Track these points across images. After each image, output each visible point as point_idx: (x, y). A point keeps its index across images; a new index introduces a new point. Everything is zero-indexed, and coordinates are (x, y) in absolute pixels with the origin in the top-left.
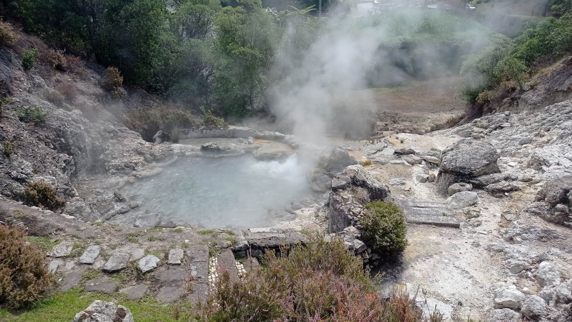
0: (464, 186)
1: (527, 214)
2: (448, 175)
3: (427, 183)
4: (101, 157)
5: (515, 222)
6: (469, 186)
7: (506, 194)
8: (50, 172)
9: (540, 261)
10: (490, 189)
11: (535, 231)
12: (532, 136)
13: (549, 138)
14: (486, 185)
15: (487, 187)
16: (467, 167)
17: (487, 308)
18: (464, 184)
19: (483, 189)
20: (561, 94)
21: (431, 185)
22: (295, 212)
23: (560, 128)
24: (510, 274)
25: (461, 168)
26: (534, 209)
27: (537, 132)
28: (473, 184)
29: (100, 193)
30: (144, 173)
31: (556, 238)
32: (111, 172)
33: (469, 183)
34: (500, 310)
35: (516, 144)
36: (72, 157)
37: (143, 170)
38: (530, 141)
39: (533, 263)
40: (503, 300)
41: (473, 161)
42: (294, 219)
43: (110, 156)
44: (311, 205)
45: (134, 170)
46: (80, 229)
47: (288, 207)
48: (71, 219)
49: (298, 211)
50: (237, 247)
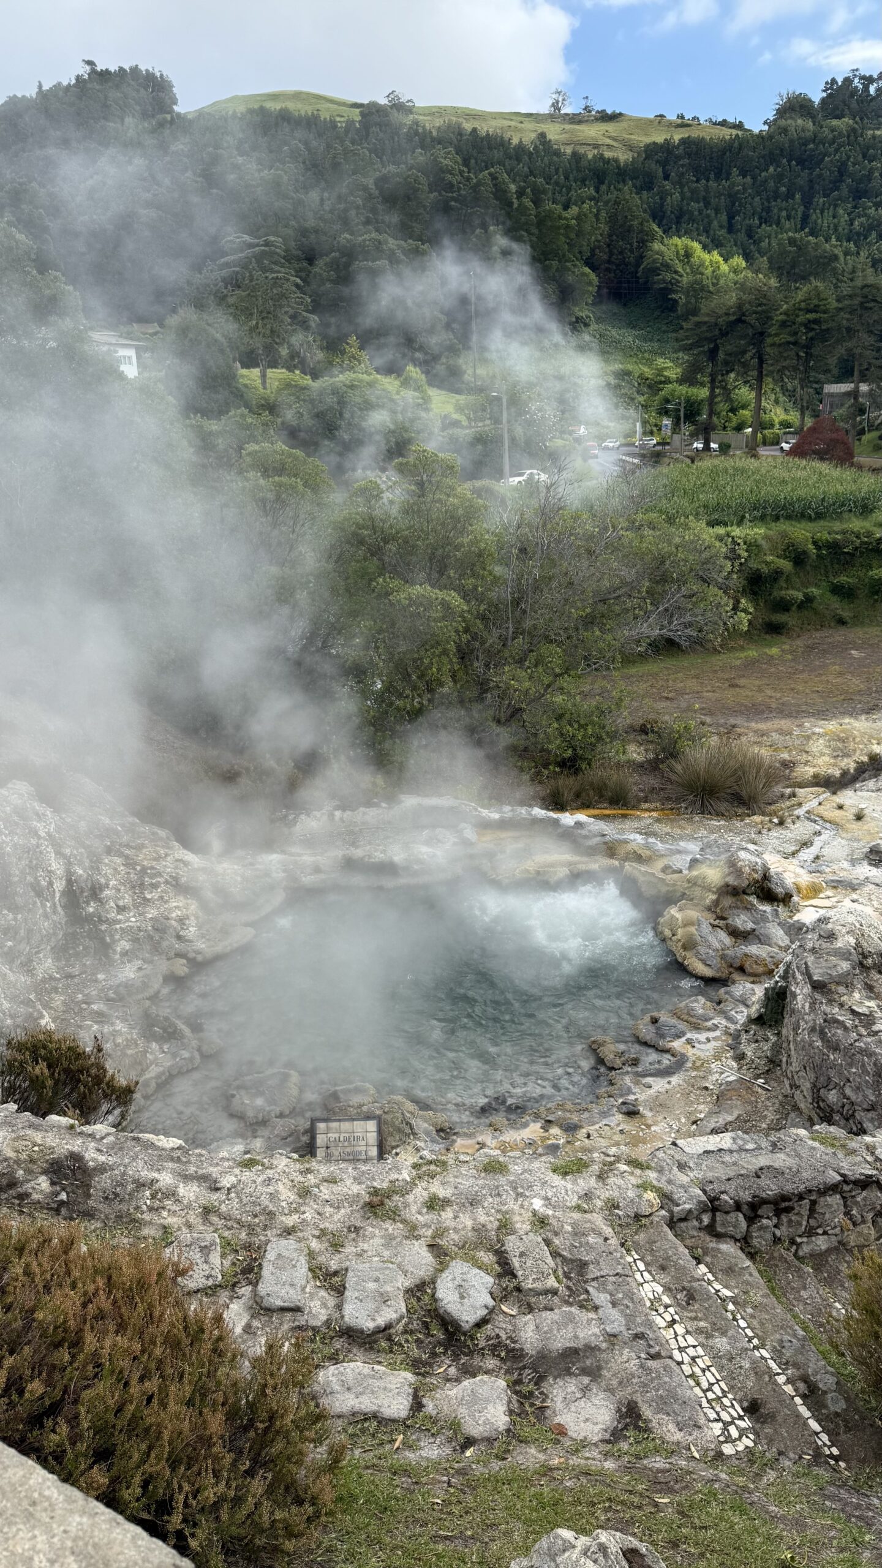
22: (670, 1046)
29: (105, 1016)
32: (118, 949)
42: (676, 1068)
43: (112, 904)
44: (709, 1024)
46: (218, 1185)
47: (646, 1031)
48: (173, 1149)
49: (677, 1045)
50: (676, 1209)
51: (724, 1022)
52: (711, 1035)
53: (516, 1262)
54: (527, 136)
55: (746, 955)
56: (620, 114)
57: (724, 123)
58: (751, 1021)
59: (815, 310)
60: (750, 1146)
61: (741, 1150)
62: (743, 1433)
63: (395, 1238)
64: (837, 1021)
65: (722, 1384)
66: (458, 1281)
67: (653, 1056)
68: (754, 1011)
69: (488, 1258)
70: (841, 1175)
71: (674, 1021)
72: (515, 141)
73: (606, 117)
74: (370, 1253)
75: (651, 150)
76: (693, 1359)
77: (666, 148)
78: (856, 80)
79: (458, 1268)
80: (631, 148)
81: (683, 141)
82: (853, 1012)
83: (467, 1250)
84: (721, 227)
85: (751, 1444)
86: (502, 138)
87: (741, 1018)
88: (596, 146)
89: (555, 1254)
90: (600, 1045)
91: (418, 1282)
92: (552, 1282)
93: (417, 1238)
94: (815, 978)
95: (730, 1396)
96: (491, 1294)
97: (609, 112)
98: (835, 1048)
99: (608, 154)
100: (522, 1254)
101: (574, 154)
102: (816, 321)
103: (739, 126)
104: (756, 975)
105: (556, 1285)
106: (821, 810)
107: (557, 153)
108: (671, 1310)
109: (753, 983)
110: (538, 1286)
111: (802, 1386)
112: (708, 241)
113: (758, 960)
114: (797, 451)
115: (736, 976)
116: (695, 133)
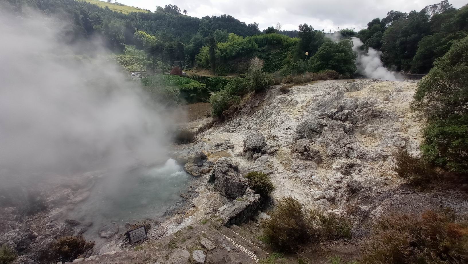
0: (258, 154)
1: (294, 159)
2: (250, 151)
3: (240, 157)
4: (38, 199)
5: (292, 164)
6: (260, 154)
7: (275, 153)
8: (9, 226)
9: (311, 177)
10: (268, 153)
11: (302, 165)
12: (258, 127)
13: (266, 126)
14: (266, 152)
15: (267, 152)
16: (257, 145)
17: (312, 202)
18: (258, 153)
19: (265, 154)
20: (256, 107)
21: (242, 157)
22: (195, 191)
23: (267, 121)
24: (306, 185)
25: (255, 147)
26: (296, 157)
27: (259, 125)
28: (261, 152)
29: (53, 226)
30: (78, 199)
31: (309, 165)
32: (50, 207)
33: (259, 152)
34: (318, 201)
35: (254, 131)
36: (15, 207)
37: (75, 197)
38: (259, 129)
39: (310, 178)
40: (318, 196)
41: (258, 143)
42: (198, 195)
43: (45, 196)
44: (201, 185)
45: (68, 199)
46: (133, 258)
47: (190, 189)
48: (115, 254)
49: (197, 190)
50: (225, 222)
51: (203, 184)
52: (202, 187)
53: (205, 245)
54: (103, 6)
55: (203, 170)
56: (124, 5)
57: (146, 10)
58: (208, 182)
59: (171, 47)
60: (230, 206)
61: (229, 207)
62: (256, 258)
63: (179, 251)
64: (228, 178)
65: (249, 251)
66: (197, 255)
67: (193, 194)
68: (208, 180)
69: (199, 247)
70: (246, 205)
71: (195, 186)
72: (100, 7)
73: (121, 5)
74: (175, 257)
75: (132, 13)
76: (242, 249)
77: (135, 13)
78: (171, 6)
79: (195, 252)
80: (128, 12)
81: (139, 12)
82: (231, 176)
83: (194, 248)
84: (149, 30)
85: (259, 259)
86: (97, 6)
87: (206, 182)
88: (120, 11)
89: (211, 240)
90: (182, 195)
91: (188, 258)
92: (214, 246)
93: (183, 249)
94: (223, 171)
95: (251, 253)
96: (204, 254)
97: (121, 4)
98: (229, 183)
99: (123, 13)
100: (205, 243)
101: (115, 12)
102: (172, 49)
103: (150, 11)
104: (205, 173)
105: (215, 246)
106: (202, 140)
107: (111, 11)
108: (234, 241)
109: (205, 175)
110: (212, 248)
111: (258, 245)
112: (147, 32)
113: (205, 170)
114: (172, 73)
115: (202, 174)
116: (141, 11)
